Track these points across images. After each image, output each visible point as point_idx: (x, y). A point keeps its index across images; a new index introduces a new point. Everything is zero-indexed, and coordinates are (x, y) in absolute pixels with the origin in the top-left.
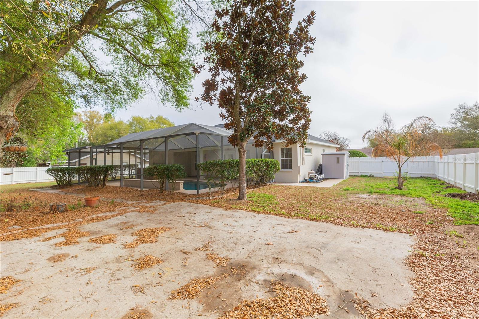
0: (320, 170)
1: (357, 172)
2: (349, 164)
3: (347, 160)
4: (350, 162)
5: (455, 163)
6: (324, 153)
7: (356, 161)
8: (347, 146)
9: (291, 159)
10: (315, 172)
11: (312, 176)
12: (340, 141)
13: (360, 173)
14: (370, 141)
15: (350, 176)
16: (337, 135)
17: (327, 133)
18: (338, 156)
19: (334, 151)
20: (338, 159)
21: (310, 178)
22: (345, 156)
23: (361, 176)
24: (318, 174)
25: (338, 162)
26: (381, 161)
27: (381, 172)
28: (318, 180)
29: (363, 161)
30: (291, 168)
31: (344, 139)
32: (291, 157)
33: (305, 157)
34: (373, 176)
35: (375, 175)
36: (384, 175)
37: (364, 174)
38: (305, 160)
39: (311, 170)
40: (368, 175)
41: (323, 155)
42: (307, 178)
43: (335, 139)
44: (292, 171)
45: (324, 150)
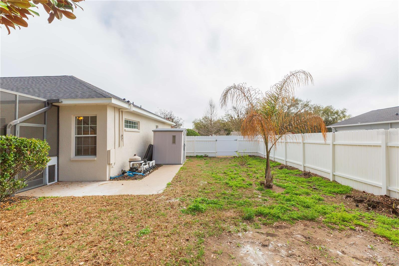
0: (149, 154)
1: (192, 152)
2: (186, 144)
3: (184, 139)
4: (187, 141)
5: (304, 143)
6: (157, 129)
7: (192, 140)
8: (181, 125)
9: (96, 137)
10: (140, 158)
11: (135, 166)
12: (174, 120)
13: (195, 153)
14: (195, 124)
15: (187, 157)
16: (172, 113)
17: (163, 112)
18: (174, 134)
19: (168, 128)
20: (174, 137)
21: (132, 170)
22: (183, 134)
23: (197, 157)
24: (145, 162)
25: (174, 142)
26: (215, 140)
27: (215, 152)
28: (144, 172)
29: (198, 140)
30: (94, 152)
31: (178, 119)
32: (95, 133)
33: (125, 134)
34: (207, 156)
35: (210, 155)
36: (218, 155)
37: (200, 155)
38: (124, 139)
39: (135, 155)
40: (204, 155)
41: (154, 131)
42: (127, 169)
43: (171, 118)
44: (96, 159)
45: (157, 127)
